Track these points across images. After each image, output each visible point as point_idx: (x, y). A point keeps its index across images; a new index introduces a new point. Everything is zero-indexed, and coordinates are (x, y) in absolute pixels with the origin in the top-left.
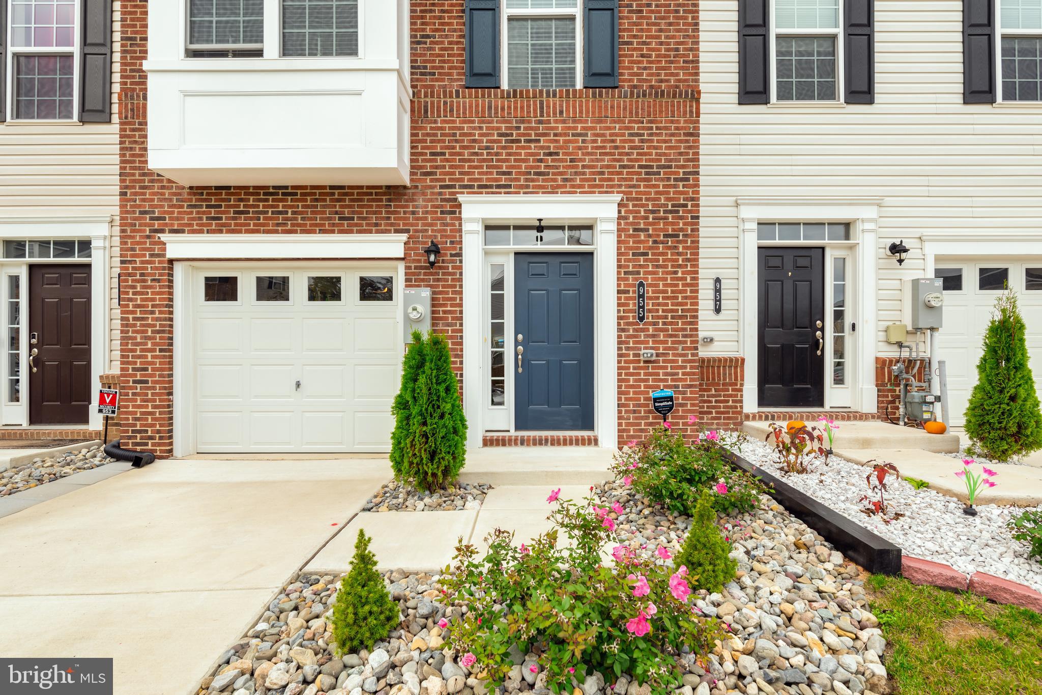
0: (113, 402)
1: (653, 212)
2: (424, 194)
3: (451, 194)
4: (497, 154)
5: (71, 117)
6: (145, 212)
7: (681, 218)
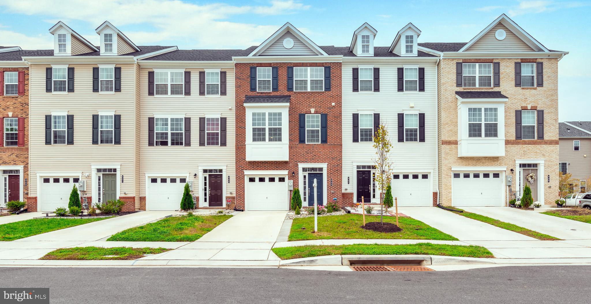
0: (230, 201)
1: (333, 166)
2: (292, 163)
3: (297, 163)
4: (305, 155)
5: (219, 145)
6: (240, 166)
7: (339, 167)
